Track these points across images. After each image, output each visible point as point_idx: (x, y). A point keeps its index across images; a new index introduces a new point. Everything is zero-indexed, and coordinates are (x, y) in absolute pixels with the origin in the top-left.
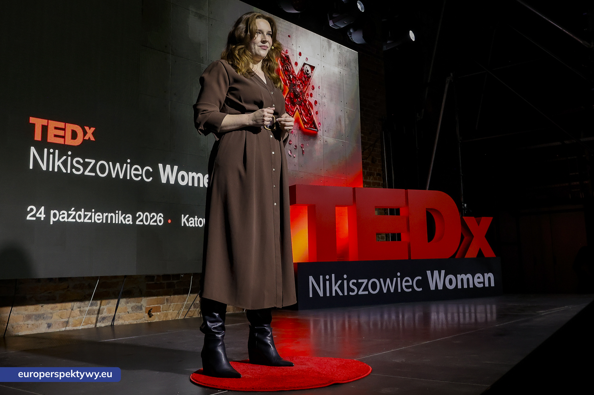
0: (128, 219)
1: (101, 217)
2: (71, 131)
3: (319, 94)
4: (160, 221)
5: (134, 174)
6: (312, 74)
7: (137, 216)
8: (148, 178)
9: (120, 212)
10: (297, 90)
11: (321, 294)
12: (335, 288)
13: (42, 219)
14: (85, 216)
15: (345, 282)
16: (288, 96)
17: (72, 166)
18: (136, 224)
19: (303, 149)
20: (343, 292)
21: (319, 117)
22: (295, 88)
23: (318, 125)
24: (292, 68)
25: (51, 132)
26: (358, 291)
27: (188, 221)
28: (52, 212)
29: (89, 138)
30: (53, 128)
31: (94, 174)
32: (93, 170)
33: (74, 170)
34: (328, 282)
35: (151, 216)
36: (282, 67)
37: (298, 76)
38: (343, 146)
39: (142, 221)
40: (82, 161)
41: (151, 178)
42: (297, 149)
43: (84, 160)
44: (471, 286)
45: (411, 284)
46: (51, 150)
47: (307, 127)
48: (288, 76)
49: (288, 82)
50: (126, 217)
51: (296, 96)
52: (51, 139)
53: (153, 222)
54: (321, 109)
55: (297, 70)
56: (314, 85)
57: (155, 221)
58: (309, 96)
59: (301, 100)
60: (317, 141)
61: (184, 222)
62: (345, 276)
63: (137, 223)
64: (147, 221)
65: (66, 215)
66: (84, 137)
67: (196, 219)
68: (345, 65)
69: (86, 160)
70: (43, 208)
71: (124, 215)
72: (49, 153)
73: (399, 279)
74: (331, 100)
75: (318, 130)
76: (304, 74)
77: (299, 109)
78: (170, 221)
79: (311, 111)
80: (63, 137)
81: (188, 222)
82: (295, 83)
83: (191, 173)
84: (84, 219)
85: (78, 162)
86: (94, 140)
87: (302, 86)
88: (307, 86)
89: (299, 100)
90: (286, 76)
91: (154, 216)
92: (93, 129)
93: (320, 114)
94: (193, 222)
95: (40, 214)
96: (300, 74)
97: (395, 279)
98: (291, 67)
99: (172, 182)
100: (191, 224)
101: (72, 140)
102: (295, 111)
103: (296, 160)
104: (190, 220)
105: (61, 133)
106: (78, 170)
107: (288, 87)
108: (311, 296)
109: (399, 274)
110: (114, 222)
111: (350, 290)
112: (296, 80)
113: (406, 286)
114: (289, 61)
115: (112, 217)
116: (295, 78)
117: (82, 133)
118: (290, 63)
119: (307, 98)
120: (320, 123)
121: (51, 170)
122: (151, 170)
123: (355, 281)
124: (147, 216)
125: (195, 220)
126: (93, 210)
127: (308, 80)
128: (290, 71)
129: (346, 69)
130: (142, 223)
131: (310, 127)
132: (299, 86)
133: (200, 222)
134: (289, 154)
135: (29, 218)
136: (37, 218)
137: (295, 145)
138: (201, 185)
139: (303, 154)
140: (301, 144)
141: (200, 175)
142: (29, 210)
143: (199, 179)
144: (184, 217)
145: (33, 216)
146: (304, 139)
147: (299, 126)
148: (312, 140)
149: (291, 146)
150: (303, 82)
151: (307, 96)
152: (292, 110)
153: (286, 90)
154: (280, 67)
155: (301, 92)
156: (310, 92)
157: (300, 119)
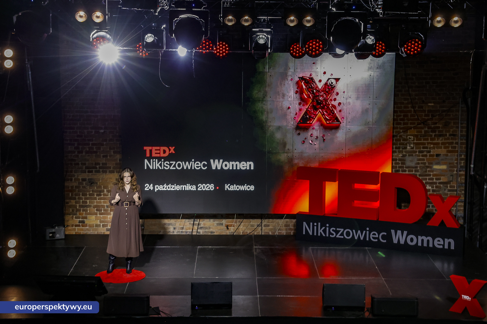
0: (194, 188)
1: (179, 187)
2: (163, 150)
3: (344, 97)
4: (212, 188)
5: (196, 166)
6: (336, 84)
7: (198, 186)
8: (204, 167)
9: (189, 184)
10: (321, 99)
11: (311, 234)
12: (320, 231)
13: (152, 189)
14: (171, 187)
15: (327, 228)
16: (311, 105)
17: (164, 166)
19: (324, 138)
20: (325, 234)
21: (343, 114)
22: (318, 98)
23: (342, 119)
24: (316, 85)
25: (154, 152)
26: (336, 235)
28: (156, 186)
29: (172, 152)
30: (155, 150)
31: (175, 168)
32: (175, 166)
33: (165, 167)
34: (315, 227)
35: (207, 186)
36: (306, 86)
37: (322, 89)
38: (369, 130)
39: (201, 188)
40: (169, 163)
41: (206, 167)
42: (318, 139)
43: (170, 163)
44: (431, 245)
45: (378, 237)
46: (154, 160)
47: (329, 122)
48: (311, 91)
49: (311, 96)
50: (192, 187)
51: (319, 103)
52: (154, 155)
53: (207, 189)
54: (345, 107)
55: (320, 86)
56: (338, 92)
58: (333, 100)
59: (323, 105)
60: (339, 130)
61: (227, 188)
62: (328, 225)
63: (199, 189)
64: (204, 188)
65: (162, 187)
66: (169, 151)
68: (377, 68)
69: (171, 162)
70: (152, 184)
71: (191, 186)
72: (153, 161)
73: (368, 232)
74: (358, 98)
75: (341, 123)
76: (328, 86)
77: (322, 112)
78: (218, 188)
79: (334, 111)
80: (160, 153)
81: (229, 188)
82: (318, 94)
83: (231, 162)
84: (171, 188)
85: (167, 164)
86: (174, 152)
87: (325, 95)
88: (331, 94)
89: (321, 105)
90: (309, 92)
91: (208, 186)
92: (174, 148)
93: (344, 111)
94: (233, 188)
95: (151, 187)
96: (323, 87)
97: (364, 232)
98: (315, 85)
99: (219, 168)
101: (164, 154)
102: (317, 114)
103: (317, 146)
104: (231, 187)
105: (158, 152)
106: (167, 167)
107: (311, 99)
108: (304, 233)
109: (368, 229)
110: (186, 190)
111: (330, 233)
112: (319, 92)
113: (373, 238)
114: (313, 81)
115: (185, 187)
116: (319, 91)
117: (168, 150)
118: (314, 82)
119: (330, 102)
120: (343, 118)
121: (154, 168)
122: (206, 163)
123: (335, 229)
124: (204, 186)
125: (234, 187)
126: (175, 184)
127: (332, 90)
128: (314, 88)
129: (378, 71)
130: (201, 189)
131: (332, 122)
132: (322, 96)
133: (238, 188)
134: (310, 143)
135: (146, 189)
136: (149, 189)
137: (316, 136)
138: (238, 168)
139: (324, 141)
140: (322, 135)
141: (238, 163)
142: (145, 186)
143: (237, 165)
144: (227, 185)
145: (148, 188)
146: (326, 131)
147: (321, 123)
148: (333, 131)
149: (312, 138)
150: (327, 92)
151: (331, 101)
152: (314, 113)
153: (309, 101)
154: (304, 87)
155: (324, 99)
156: (334, 98)
157: (323, 118)
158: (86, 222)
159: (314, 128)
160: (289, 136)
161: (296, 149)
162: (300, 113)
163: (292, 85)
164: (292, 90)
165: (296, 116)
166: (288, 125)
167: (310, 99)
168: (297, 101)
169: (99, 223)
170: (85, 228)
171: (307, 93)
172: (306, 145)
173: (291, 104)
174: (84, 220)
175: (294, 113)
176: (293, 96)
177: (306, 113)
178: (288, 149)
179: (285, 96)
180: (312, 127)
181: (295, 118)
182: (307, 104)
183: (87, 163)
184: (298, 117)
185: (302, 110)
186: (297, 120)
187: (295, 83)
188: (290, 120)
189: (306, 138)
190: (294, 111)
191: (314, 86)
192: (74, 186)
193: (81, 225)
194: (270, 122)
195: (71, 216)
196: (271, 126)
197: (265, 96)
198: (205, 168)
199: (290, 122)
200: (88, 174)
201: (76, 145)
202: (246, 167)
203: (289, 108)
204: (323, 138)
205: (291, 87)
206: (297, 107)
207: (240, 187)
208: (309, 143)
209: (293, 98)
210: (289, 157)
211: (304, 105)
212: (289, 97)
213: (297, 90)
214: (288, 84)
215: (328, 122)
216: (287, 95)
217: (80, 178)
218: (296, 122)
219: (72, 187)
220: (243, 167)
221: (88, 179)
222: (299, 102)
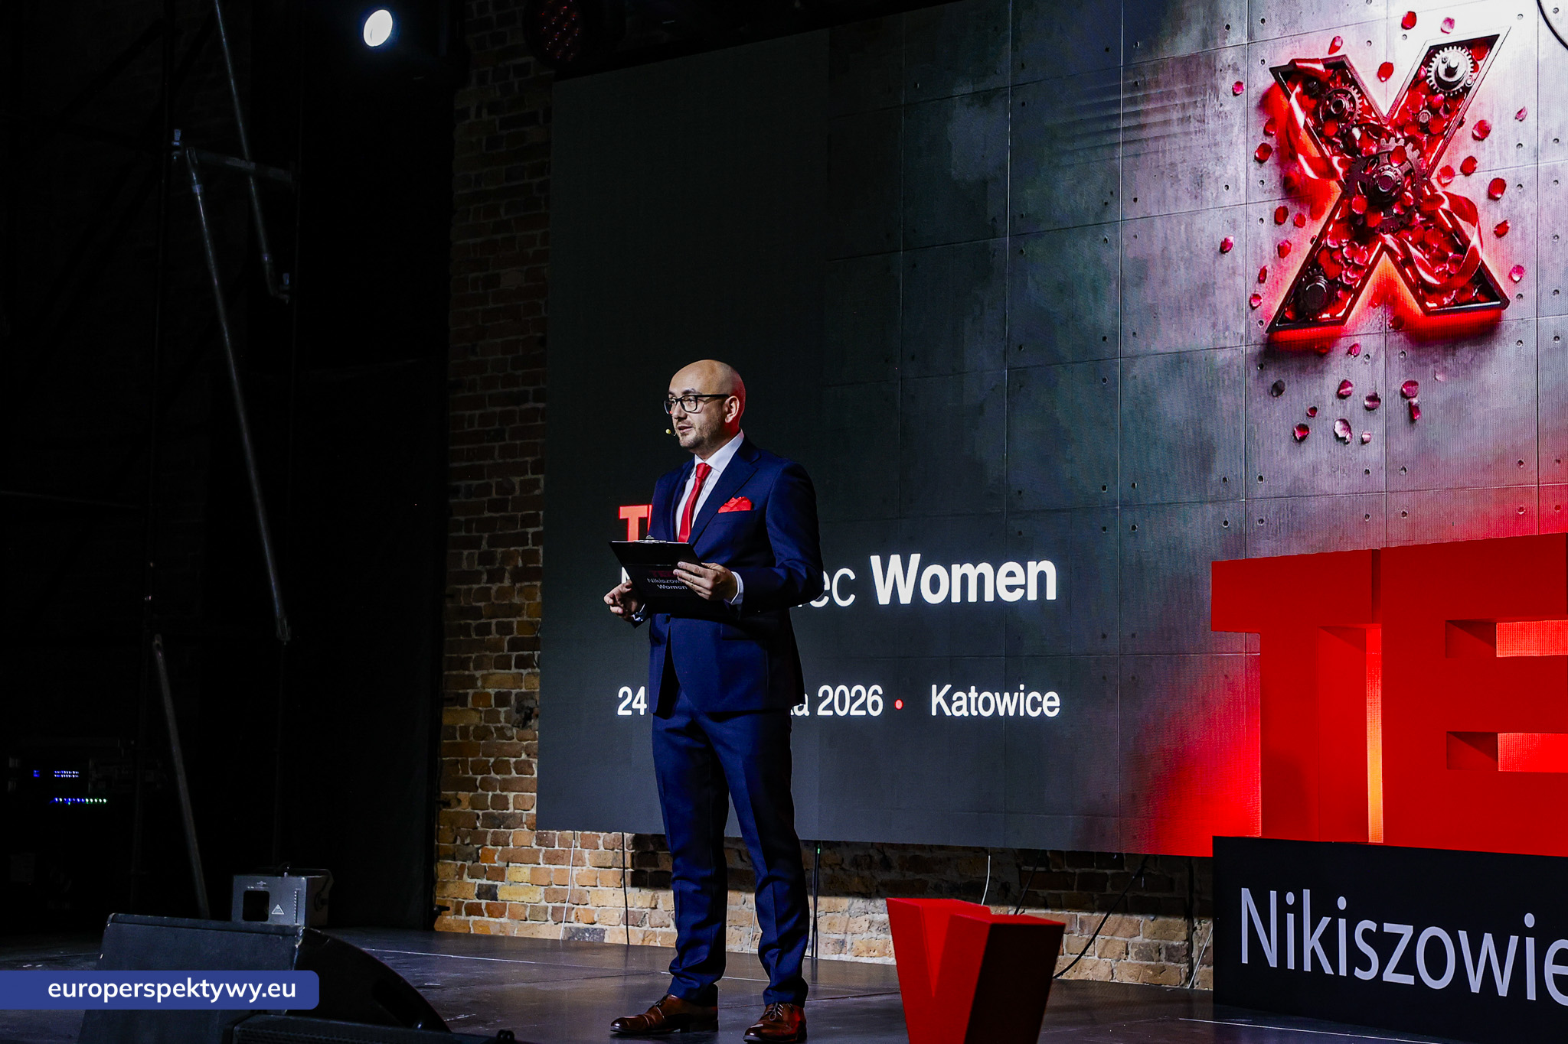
3: (1520, 145)
4: (875, 705)
6: (1475, 73)
7: (820, 694)
8: (844, 597)
10: (1389, 173)
11: (1273, 960)
12: (1312, 942)
13: (642, 713)
15: (1342, 922)
16: (1337, 217)
18: (819, 714)
19: (1415, 401)
21: (1517, 244)
22: (1373, 173)
23: (1512, 278)
24: (1363, 96)
26: (1381, 968)
27: (949, 703)
34: (1291, 917)
35: (853, 695)
36: (1311, 113)
37: (1396, 116)
39: (830, 707)
41: (852, 597)
42: (1381, 409)
47: (1441, 305)
48: (1340, 135)
49: (1340, 163)
51: (1380, 197)
53: (856, 709)
54: (1528, 206)
55: (1385, 97)
56: (1486, 118)
57: (863, 706)
58: (1457, 171)
59: (1406, 208)
60: (1498, 348)
61: (939, 706)
62: (1342, 903)
63: (821, 712)
64: (842, 707)
67: (973, 694)
70: (642, 689)
73: (1531, 944)
75: (1505, 303)
76: (1430, 91)
77: (1396, 248)
78: (899, 705)
79: (1467, 233)
81: (950, 705)
82: (1374, 150)
83: (959, 565)
87: (1413, 150)
88: (1444, 137)
89: (1395, 211)
90: (1329, 142)
91: (859, 694)
93: (1524, 228)
94: (964, 703)
95: (639, 702)
96: (1403, 102)
97: (1514, 942)
98: (1356, 96)
99: (905, 598)
100: (959, 708)
102: (1370, 262)
103: (1374, 453)
104: (954, 698)
107: (1339, 182)
108: (1245, 959)
109: (1528, 921)
111: (1354, 956)
112: (1380, 137)
113: (1559, 983)
114: (1345, 79)
116: (1379, 131)
118: (1354, 83)
119: (1444, 185)
120: (1520, 271)
122: (852, 576)
123: (1372, 926)
124: (842, 693)
125: (969, 699)
127: (1451, 111)
128: (1351, 114)
130: (830, 713)
131: (1454, 303)
132: (1399, 155)
133: (986, 704)
134: (1336, 435)
135: (621, 712)
136: (632, 710)
137: (1368, 394)
138: (989, 597)
139: (1412, 420)
140: (1403, 381)
141: (986, 568)
142: (620, 695)
143: (981, 578)
144: (938, 693)
145: (629, 707)
146: (1423, 360)
147: (1392, 314)
148: (1465, 353)
149: (1349, 402)
150: (1425, 128)
151: (1444, 181)
152: (1356, 261)
153: (1329, 193)
154: (1300, 117)
155: (1407, 174)
156: (1462, 156)
157: (1401, 282)
158: (501, 895)
159: (1353, 350)
160: (1226, 401)
161: (1261, 478)
162: (1283, 270)
163: (1237, 120)
164: (1241, 146)
165: (1261, 290)
166: (1222, 343)
167: (1333, 184)
168: (1267, 205)
169: (544, 903)
170: (497, 920)
171: (1314, 152)
172: (1318, 449)
173: (1233, 224)
174: (496, 883)
175: (1250, 270)
176: (1243, 176)
177: (1312, 265)
178: (1225, 479)
179: (1206, 181)
180: (1344, 343)
181: (1256, 297)
182: (1315, 216)
183: (515, 620)
184: (1272, 295)
185: (1290, 251)
186: (1268, 310)
187: (1254, 103)
188: (1231, 312)
189: (1313, 410)
190: (1251, 262)
191: (1354, 107)
192: (472, 728)
193: (483, 907)
194: (1134, 334)
195: (459, 863)
196: (1137, 357)
197: (1109, 197)
198: (846, 600)
199: (1230, 323)
200: (517, 671)
201: (484, 546)
202: (1025, 587)
203: (1225, 247)
204: (1406, 402)
205: (1236, 129)
206: (1267, 235)
207: (993, 698)
208: (1333, 435)
209: (1243, 191)
210: (1226, 523)
211: (1299, 223)
212: (1227, 187)
213: (1261, 139)
214: (1218, 115)
215: (1435, 305)
216: (1217, 180)
217: (492, 691)
218: (1261, 322)
219: (465, 731)
220: (1011, 589)
221: (516, 695)
222: (1277, 205)
